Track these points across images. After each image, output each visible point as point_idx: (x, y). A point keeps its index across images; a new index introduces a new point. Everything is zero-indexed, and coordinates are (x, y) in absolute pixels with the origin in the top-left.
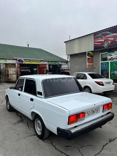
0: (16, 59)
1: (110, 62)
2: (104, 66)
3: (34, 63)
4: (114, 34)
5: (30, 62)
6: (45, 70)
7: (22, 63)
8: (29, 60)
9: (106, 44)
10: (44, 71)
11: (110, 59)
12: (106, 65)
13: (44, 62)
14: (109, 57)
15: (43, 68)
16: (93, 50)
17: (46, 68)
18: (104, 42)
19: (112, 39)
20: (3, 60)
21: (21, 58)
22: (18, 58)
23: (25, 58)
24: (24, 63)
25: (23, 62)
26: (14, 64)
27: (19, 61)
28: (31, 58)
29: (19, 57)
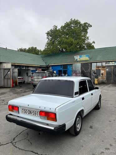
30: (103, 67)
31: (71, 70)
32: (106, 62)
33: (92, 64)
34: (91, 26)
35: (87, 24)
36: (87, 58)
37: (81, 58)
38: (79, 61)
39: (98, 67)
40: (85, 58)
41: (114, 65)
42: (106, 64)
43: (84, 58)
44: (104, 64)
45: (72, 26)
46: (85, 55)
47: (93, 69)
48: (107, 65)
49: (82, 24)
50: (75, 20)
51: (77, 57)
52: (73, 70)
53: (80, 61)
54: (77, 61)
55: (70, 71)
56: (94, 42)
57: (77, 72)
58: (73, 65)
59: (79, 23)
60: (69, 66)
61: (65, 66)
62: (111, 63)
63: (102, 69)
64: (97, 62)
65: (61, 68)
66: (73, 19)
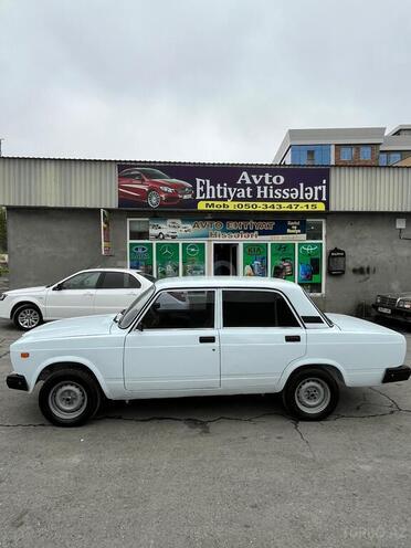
1: (154, 243)
2: (140, 251)
4: (174, 180)
9: (154, 200)
11: (157, 237)
12: (143, 249)
14: (153, 232)
16: (114, 205)
18: (150, 191)
19: (170, 190)
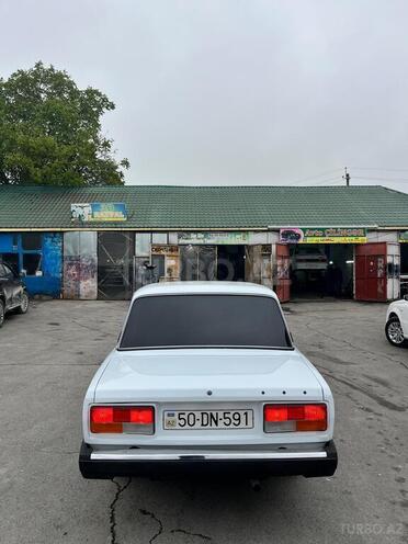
0: (278, 231)
3: (336, 240)
5: (324, 236)
6: (380, 265)
7: (294, 241)
8: (319, 229)
10: (376, 268)
13: (380, 234)
15: (375, 258)
17: (384, 256)
20: (238, 236)
21: (291, 224)
22: (284, 227)
23: (308, 224)
24: (301, 241)
25: (299, 237)
26: (267, 247)
27: (287, 234)
28: (329, 224)
29: (286, 224)
30: (172, 248)
31: (59, 253)
32: (181, 233)
33: (138, 235)
34: (113, 107)
35: (99, 94)
36: (120, 216)
37: (96, 214)
38: (87, 223)
39: (157, 248)
40: (112, 213)
41: (202, 242)
42: (179, 238)
43: (109, 214)
44: (174, 239)
45: (41, 91)
46: (111, 205)
47: (138, 252)
48: (182, 241)
49: (78, 92)
50: (52, 69)
51: (82, 210)
52: (65, 254)
53: (91, 223)
54: (81, 223)
55: (56, 257)
56: (125, 163)
57: (84, 262)
58: (66, 235)
59: (71, 84)
60: (49, 240)
61: (33, 239)
62: (193, 236)
63: (169, 253)
64: (152, 232)
65: (15, 244)
66: (46, 66)
